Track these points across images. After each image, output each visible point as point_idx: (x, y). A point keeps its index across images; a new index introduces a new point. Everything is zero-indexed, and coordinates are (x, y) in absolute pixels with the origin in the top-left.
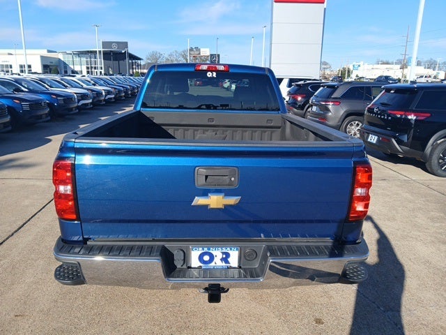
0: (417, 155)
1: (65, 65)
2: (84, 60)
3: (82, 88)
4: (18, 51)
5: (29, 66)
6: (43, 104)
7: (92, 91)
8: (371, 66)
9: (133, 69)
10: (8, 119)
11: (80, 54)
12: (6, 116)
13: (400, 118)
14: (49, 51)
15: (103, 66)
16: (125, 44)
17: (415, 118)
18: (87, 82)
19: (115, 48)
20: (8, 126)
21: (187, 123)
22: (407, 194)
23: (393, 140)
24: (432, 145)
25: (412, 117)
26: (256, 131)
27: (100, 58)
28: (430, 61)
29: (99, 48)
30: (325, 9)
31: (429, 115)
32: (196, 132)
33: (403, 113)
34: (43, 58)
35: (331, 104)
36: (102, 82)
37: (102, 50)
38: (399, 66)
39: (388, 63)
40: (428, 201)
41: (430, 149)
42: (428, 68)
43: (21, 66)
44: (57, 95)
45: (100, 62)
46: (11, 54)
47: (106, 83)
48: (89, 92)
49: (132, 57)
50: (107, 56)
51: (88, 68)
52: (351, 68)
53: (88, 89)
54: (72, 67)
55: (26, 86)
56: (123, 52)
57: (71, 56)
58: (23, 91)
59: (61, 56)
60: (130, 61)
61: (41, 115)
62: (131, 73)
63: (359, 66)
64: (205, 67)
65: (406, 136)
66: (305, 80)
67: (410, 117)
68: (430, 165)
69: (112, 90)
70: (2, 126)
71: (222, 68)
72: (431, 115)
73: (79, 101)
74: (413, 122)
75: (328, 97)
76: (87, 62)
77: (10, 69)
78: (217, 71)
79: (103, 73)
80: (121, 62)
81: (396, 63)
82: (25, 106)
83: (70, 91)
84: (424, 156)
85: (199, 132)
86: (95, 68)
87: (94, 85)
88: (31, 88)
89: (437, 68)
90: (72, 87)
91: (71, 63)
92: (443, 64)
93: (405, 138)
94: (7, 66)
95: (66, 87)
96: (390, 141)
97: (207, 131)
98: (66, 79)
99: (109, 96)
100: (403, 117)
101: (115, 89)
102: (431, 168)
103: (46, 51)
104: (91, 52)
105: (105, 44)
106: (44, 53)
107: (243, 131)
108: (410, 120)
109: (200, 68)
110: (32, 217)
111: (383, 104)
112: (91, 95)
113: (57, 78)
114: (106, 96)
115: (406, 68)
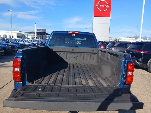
0: (144, 66)
1: (25, 36)
2: (31, 34)
3: (29, 42)
4: (9, 31)
5: (13, 36)
6: (16, 47)
7: (33, 43)
8: (125, 38)
9: (47, 38)
10: (3, 51)
11: (30, 33)
12: (2, 50)
13: (138, 53)
14: (20, 32)
15: (37, 37)
16: (45, 30)
17: (143, 53)
18: (31, 41)
19: (41, 31)
20: (3, 54)
21: (64, 51)
22: (142, 79)
23: (136, 60)
24: (150, 62)
25: (142, 52)
26: (88, 54)
27: (36, 34)
28: (145, 37)
29: (36, 31)
30: (110, 19)
31: (148, 52)
32: (67, 54)
33: (139, 51)
34: (17, 33)
35: (113, 48)
36: (36, 41)
37: (37, 31)
38: (135, 39)
39: (131, 38)
40: (150, 81)
41: (149, 64)
42: (145, 39)
43: (10, 36)
44: (21, 44)
45: (36, 35)
46: (7, 32)
47: (38, 41)
48: (32, 44)
49: (47, 34)
50: (39, 33)
51: (32, 37)
52: (119, 39)
53: (31, 43)
54: (27, 37)
55: (10, 41)
56: (44, 32)
57: (27, 33)
58: (9, 43)
59: (23, 33)
60: (46, 35)
61: (15, 51)
62: (46, 39)
63: (122, 38)
64: (71, 32)
65: (140, 59)
66: (104, 41)
67: (141, 52)
68: (149, 69)
69: (40, 44)
70: (1, 53)
71: (77, 33)
72: (149, 52)
73: (28, 46)
74: (143, 54)
75: (112, 46)
76: (32, 35)
77: (6, 37)
78: (75, 34)
79: (37, 39)
80: (43, 35)
81: (134, 38)
82: (10, 47)
83: (25, 43)
84: (147, 66)
85: (68, 54)
86: (34, 37)
87: (34, 42)
88: (12, 42)
89: (147, 39)
90: (26, 42)
91: (27, 35)
92: (149, 38)
93: (140, 60)
94: (5, 36)
95: (24, 42)
96: (135, 61)
97: (71, 54)
98: (25, 40)
99: (38, 46)
100: (139, 52)
101: (41, 43)
102: (150, 70)
103: (19, 31)
104: (33, 32)
105: (38, 30)
106: (18, 32)
107: (84, 54)
108: (141, 53)
109: (69, 32)
110: (7, 84)
111: (132, 48)
112: (32, 45)
113: (22, 39)
114: (37, 45)
115: (137, 39)
